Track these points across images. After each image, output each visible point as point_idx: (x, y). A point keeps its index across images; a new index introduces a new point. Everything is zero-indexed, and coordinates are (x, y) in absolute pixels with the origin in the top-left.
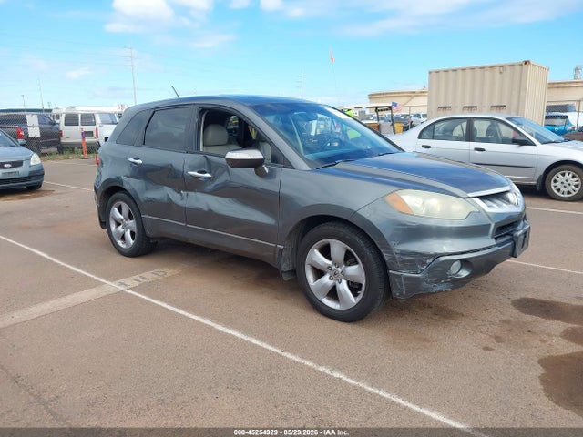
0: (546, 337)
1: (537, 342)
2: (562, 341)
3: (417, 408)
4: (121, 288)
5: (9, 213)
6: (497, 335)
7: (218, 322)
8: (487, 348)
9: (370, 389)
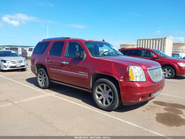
0: (159, 109)
1: (157, 110)
2: (163, 110)
3: (125, 122)
4: (51, 95)
5: (16, 75)
6: (147, 108)
7: (77, 103)
8: (144, 111)
9: (114, 118)
